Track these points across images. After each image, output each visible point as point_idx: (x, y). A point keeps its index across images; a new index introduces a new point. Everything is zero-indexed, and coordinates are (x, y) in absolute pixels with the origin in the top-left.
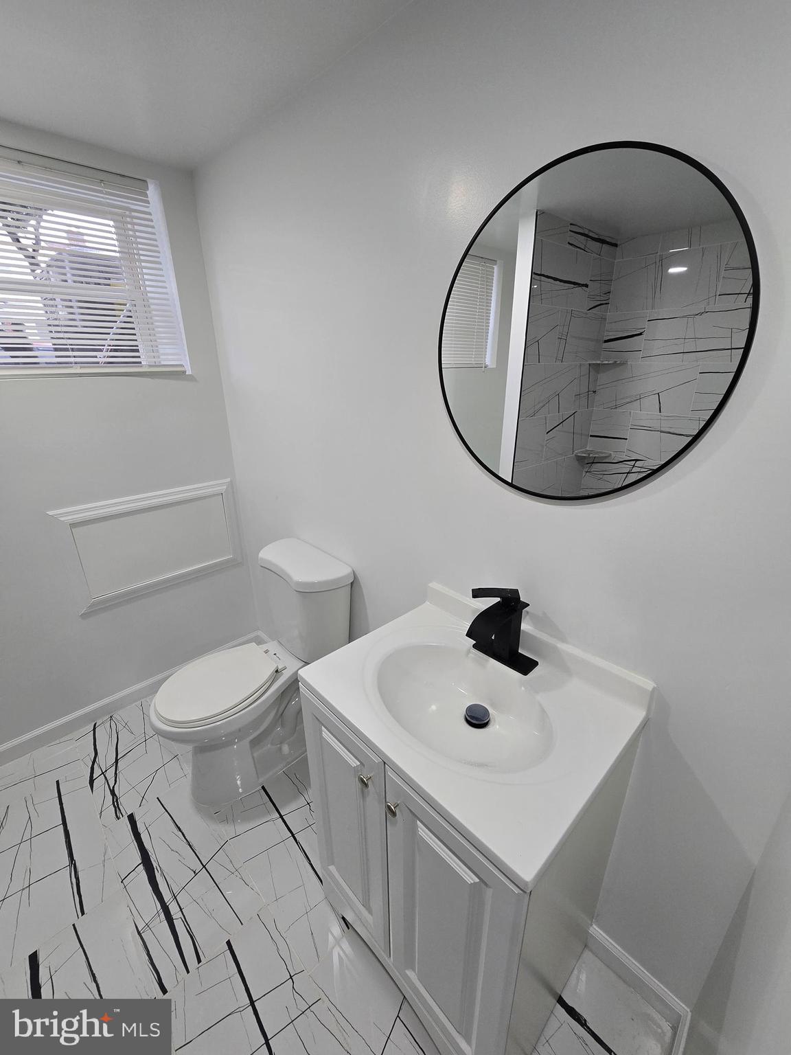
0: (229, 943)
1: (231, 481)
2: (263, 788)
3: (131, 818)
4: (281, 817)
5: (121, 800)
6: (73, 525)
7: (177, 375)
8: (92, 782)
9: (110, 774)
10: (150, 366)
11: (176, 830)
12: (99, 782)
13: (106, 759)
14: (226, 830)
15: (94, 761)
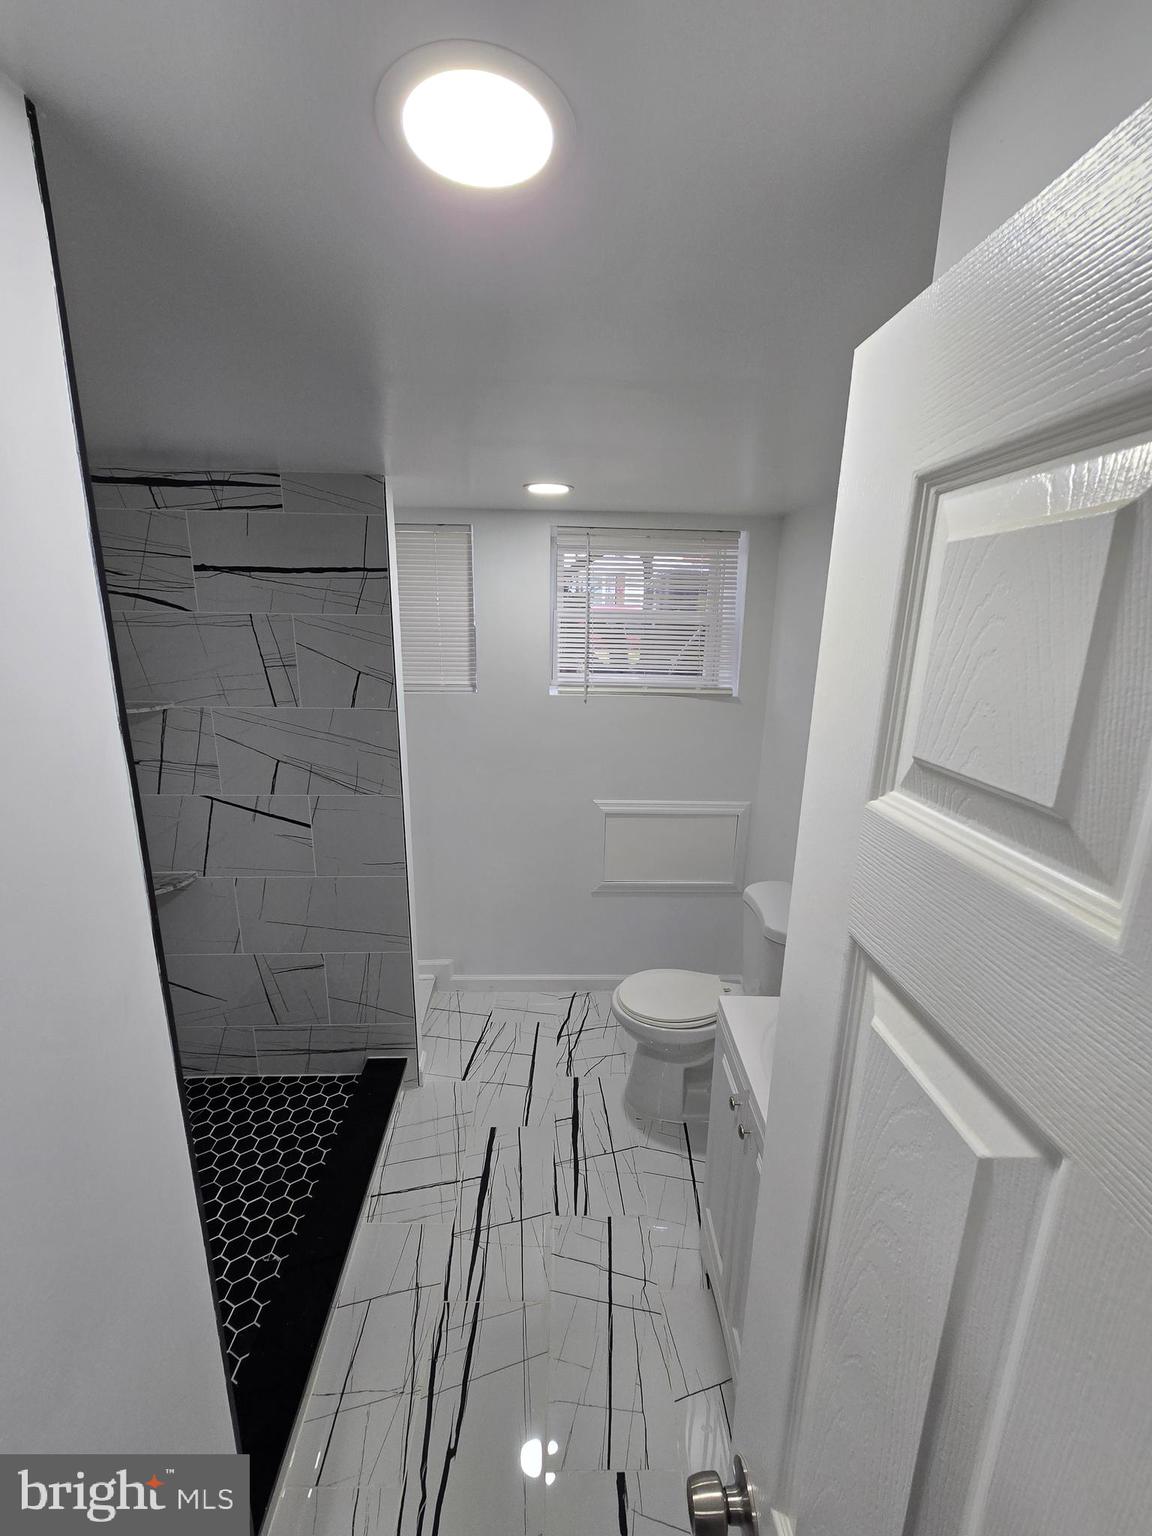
0: (609, 1218)
1: (751, 805)
2: (685, 1124)
3: (576, 1080)
4: (690, 1159)
5: (574, 1063)
6: (608, 815)
7: (725, 697)
8: (559, 1037)
9: (573, 1038)
10: (702, 689)
11: (603, 1112)
12: (564, 1040)
13: (574, 1025)
14: (640, 1138)
15: (565, 1022)
